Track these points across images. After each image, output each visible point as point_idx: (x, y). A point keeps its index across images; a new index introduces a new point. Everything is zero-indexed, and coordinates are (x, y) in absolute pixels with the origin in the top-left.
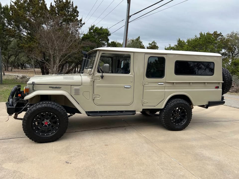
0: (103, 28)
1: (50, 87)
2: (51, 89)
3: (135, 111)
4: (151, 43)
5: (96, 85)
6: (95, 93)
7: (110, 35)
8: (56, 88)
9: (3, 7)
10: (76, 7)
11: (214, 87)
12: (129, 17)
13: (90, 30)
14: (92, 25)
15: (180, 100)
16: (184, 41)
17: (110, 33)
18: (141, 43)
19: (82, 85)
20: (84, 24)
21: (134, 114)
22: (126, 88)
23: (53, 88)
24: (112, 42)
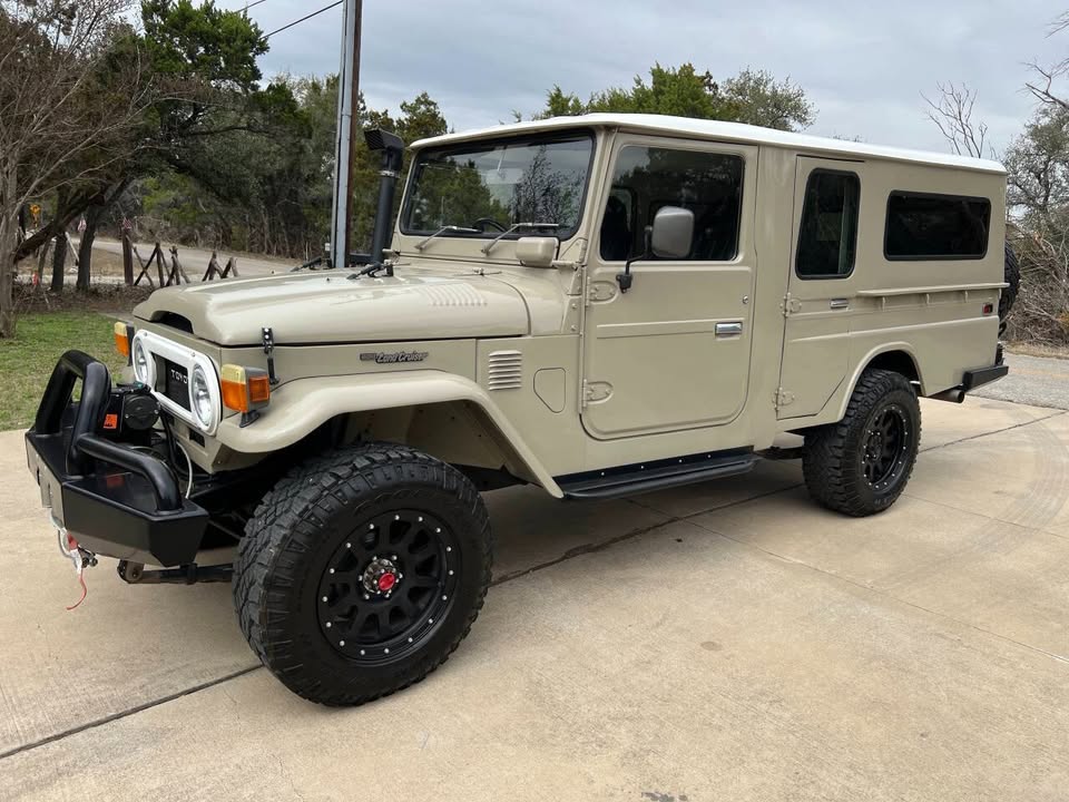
1: (364, 357)
3: (749, 452)
4: (411, 101)
5: (598, 326)
8: (401, 359)
11: (982, 309)
16: (576, 101)
19: (529, 333)
22: (720, 334)
23: (381, 360)
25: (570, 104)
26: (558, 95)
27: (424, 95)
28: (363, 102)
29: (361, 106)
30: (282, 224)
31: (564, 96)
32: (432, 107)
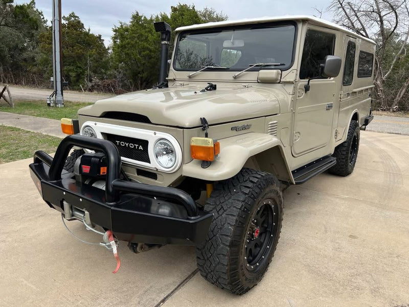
1: (233, 129)
5: (299, 108)
8: (244, 128)
19: (280, 113)
23: (238, 130)
25: (143, 18)
26: (137, 15)
27: (73, 13)
28: (42, 15)
29: (42, 17)
30: (10, 69)
31: (140, 15)
32: (77, 18)
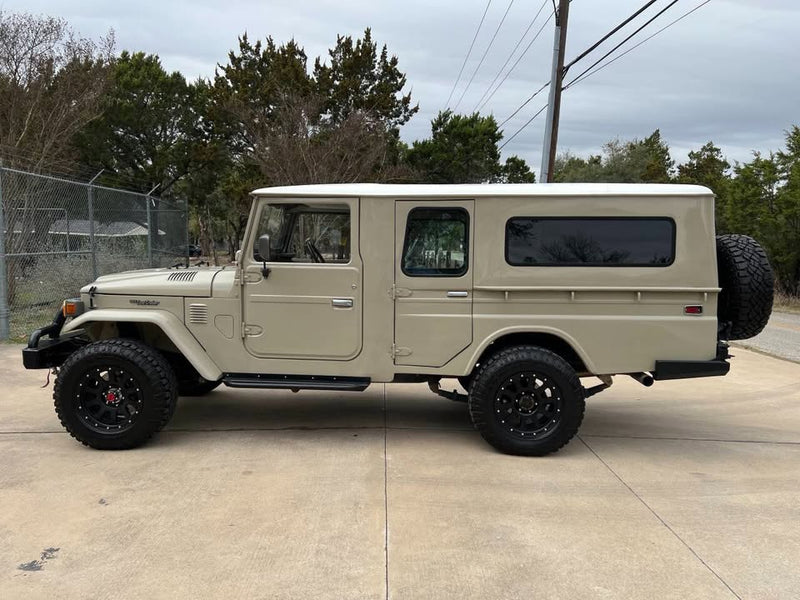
0: (481, 116)
1: (132, 302)
2: (136, 306)
3: (367, 381)
4: (697, 150)
5: (251, 295)
6: (248, 320)
7: (500, 137)
8: (147, 303)
9: (190, 86)
10: (394, 61)
11: (682, 309)
12: (561, 71)
13: (435, 128)
14: (443, 112)
15: (529, 352)
17: (499, 130)
18: (665, 152)
19: (212, 296)
20: (416, 110)
21: (362, 389)
22: (336, 306)
23: (138, 303)
24: (508, 161)
27: (710, 144)
32: (715, 153)
